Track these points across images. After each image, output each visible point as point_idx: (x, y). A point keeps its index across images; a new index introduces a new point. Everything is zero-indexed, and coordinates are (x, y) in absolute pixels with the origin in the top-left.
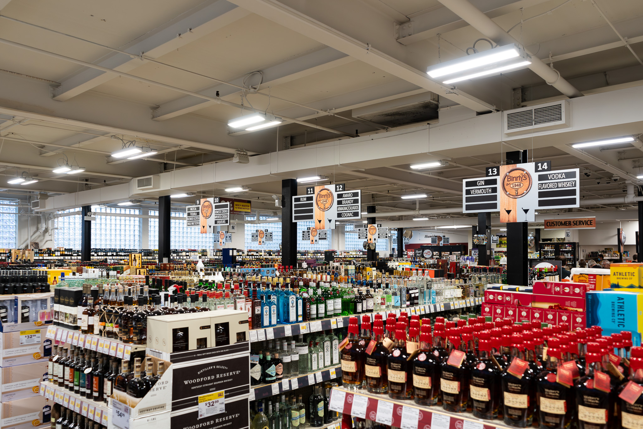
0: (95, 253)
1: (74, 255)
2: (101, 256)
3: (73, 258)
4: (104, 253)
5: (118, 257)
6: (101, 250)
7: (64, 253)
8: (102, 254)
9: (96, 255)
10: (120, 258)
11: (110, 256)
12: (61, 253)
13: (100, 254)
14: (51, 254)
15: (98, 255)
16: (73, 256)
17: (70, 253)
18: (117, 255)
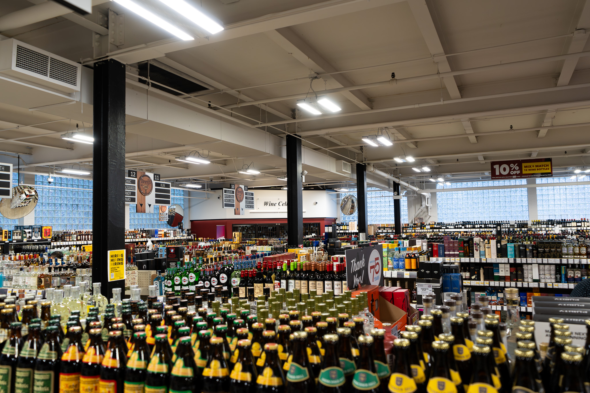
0: (463, 225)
1: (443, 228)
2: (469, 228)
3: (441, 230)
4: (472, 226)
5: (486, 230)
6: (469, 223)
7: (433, 226)
8: (470, 227)
9: (463, 227)
10: (488, 230)
11: (478, 228)
12: (431, 226)
13: (467, 226)
14: (423, 228)
15: (465, 228)
16: (441, 228)
17: (439, 227)
18: (485, 227)
